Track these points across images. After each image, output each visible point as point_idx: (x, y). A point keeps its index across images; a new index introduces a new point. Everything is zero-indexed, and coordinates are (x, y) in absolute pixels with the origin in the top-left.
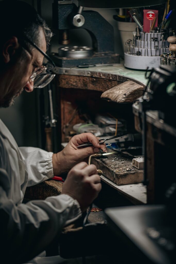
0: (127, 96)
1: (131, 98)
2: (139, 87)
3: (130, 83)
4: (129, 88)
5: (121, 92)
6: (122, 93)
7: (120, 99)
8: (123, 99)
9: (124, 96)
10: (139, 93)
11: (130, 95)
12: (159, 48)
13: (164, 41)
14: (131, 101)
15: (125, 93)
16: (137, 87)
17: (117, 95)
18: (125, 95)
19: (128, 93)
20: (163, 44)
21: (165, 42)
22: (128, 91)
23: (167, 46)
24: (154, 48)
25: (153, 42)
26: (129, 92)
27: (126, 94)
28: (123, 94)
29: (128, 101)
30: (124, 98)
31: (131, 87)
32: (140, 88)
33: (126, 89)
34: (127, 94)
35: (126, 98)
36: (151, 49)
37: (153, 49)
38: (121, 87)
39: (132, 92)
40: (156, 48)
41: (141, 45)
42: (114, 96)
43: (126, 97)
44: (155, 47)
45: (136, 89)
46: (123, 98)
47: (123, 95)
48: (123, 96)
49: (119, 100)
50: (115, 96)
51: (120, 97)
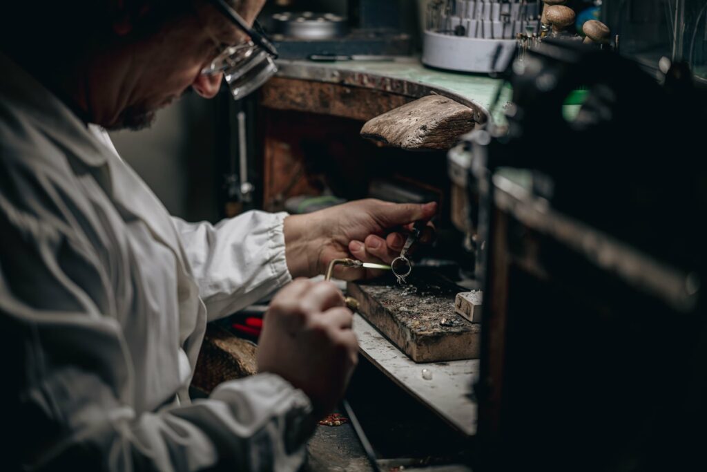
0: (429, 131)
1: (438, 138)
2: (463, 110)
3: (437, 100)
4: (434, 111)
5: (413, 122)
6: (415, 125)
7: (409, 138)
8: (419, 141)
9: (422, 132)
10: (461, 126)
11: (436, 129)
12: (512, 19)
13: (525, 3)
14: (438, 145)
15: (424, 124)
16: (455, 109)
17: (402, 129)
18: (424, 128)
19: (432, 124)
20: (523, 11)
21: (526, 8)
22: (432, 120)
23: (531, 17)
24: (500, 19)
25: (497, 5)
26: (433, 122)
27: (427, 126)
28: (420, 126)
29: (430, 145)
30: (421, 136)
31: (441, 109)
32: (464, 113)
33: (426, 113)
34: (429, 127)
35: (426, 137)
36: (491, 20)
37: (496, 21)
38: (413, 110)
39: (444, 121)
40: (505, 19)
41: (467, 11)
42: (394, 131)
43: (426, 135)
44: (502, 17)
45: (453, 114)
46: (417, 138)
47: (419, 130)
48: (419, 133)
49: (407, 143)
50: (397, 129)
51: (410, 134)
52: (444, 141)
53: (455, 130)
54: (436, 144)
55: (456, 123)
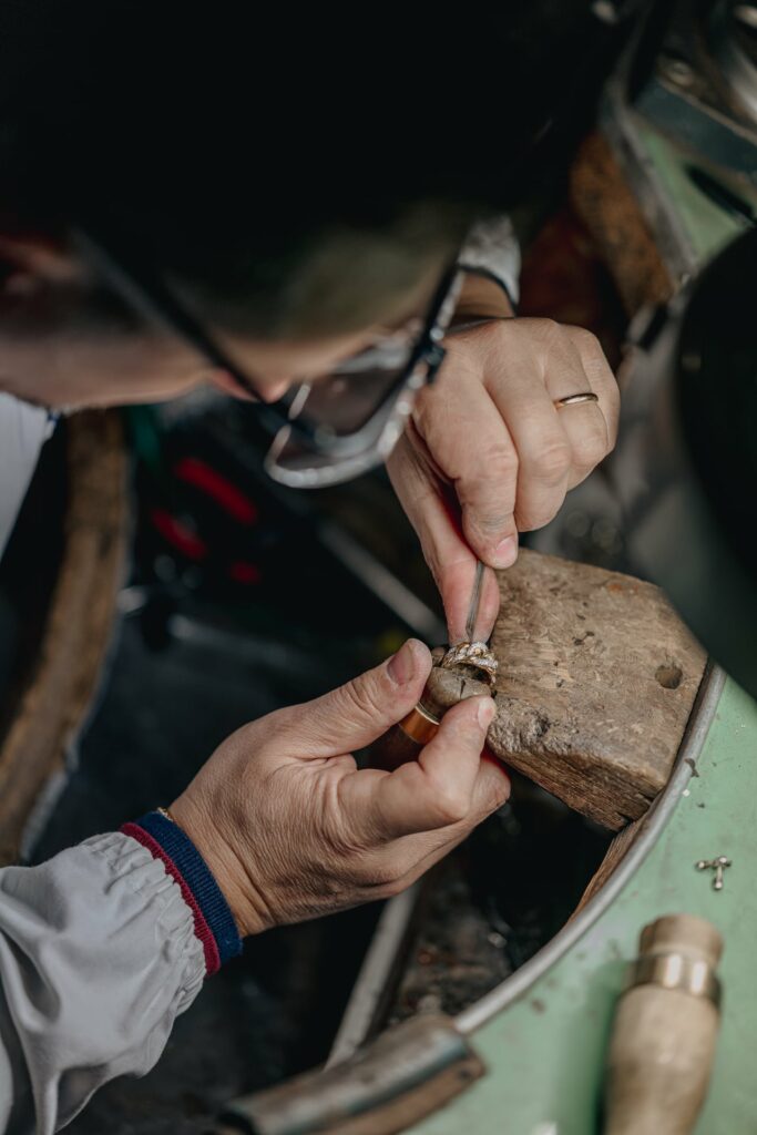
0: (541, 749)
4: (615, 692)
5: (551, 681)
6: (545, 693)
8: (510, 743)
9: (533, 728)
10: (617, 788)
11: (558, 756)
15: (552, 717)
17: (524, 669)
18: (545, 724)
19: (560, 738)
26: (566, 738)
27: (550, 732)
28: (542, 713)
32: (641, 777)
34: (551, 739)
43: (530, 748)
45: (618, 760)
46: (514, 733)
47: (534, 720)
50: (518, 655)
52: (563, 784)
53: (600, 786)
54: (539, 776)
55: (610, 778)
